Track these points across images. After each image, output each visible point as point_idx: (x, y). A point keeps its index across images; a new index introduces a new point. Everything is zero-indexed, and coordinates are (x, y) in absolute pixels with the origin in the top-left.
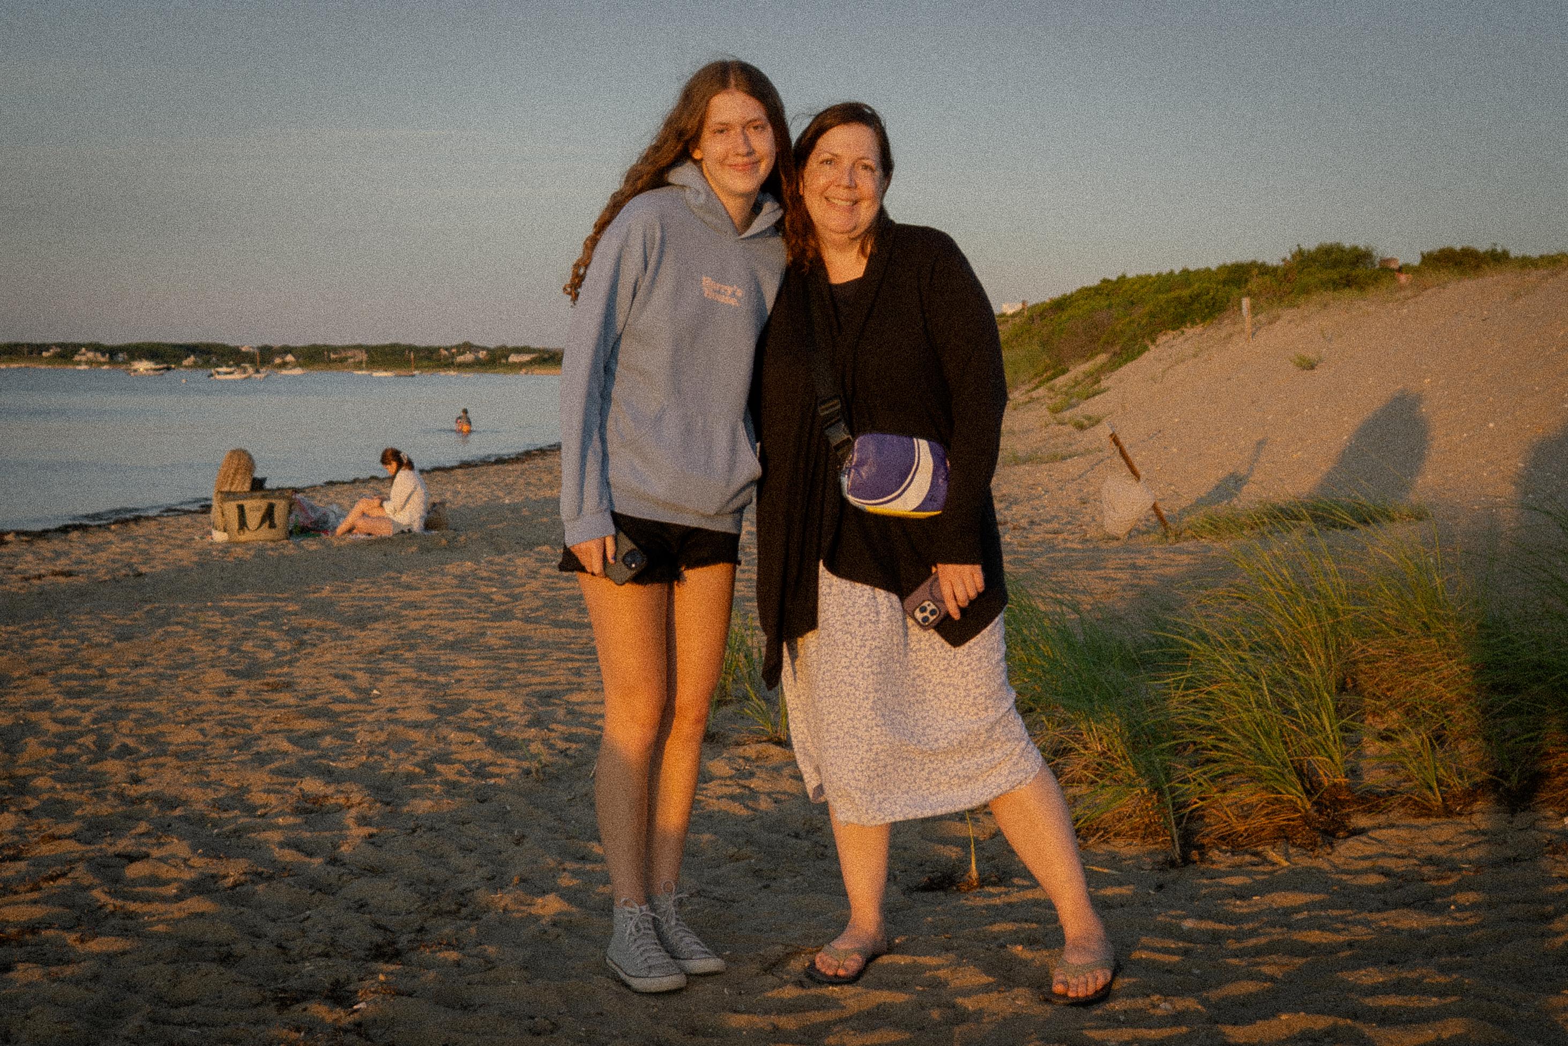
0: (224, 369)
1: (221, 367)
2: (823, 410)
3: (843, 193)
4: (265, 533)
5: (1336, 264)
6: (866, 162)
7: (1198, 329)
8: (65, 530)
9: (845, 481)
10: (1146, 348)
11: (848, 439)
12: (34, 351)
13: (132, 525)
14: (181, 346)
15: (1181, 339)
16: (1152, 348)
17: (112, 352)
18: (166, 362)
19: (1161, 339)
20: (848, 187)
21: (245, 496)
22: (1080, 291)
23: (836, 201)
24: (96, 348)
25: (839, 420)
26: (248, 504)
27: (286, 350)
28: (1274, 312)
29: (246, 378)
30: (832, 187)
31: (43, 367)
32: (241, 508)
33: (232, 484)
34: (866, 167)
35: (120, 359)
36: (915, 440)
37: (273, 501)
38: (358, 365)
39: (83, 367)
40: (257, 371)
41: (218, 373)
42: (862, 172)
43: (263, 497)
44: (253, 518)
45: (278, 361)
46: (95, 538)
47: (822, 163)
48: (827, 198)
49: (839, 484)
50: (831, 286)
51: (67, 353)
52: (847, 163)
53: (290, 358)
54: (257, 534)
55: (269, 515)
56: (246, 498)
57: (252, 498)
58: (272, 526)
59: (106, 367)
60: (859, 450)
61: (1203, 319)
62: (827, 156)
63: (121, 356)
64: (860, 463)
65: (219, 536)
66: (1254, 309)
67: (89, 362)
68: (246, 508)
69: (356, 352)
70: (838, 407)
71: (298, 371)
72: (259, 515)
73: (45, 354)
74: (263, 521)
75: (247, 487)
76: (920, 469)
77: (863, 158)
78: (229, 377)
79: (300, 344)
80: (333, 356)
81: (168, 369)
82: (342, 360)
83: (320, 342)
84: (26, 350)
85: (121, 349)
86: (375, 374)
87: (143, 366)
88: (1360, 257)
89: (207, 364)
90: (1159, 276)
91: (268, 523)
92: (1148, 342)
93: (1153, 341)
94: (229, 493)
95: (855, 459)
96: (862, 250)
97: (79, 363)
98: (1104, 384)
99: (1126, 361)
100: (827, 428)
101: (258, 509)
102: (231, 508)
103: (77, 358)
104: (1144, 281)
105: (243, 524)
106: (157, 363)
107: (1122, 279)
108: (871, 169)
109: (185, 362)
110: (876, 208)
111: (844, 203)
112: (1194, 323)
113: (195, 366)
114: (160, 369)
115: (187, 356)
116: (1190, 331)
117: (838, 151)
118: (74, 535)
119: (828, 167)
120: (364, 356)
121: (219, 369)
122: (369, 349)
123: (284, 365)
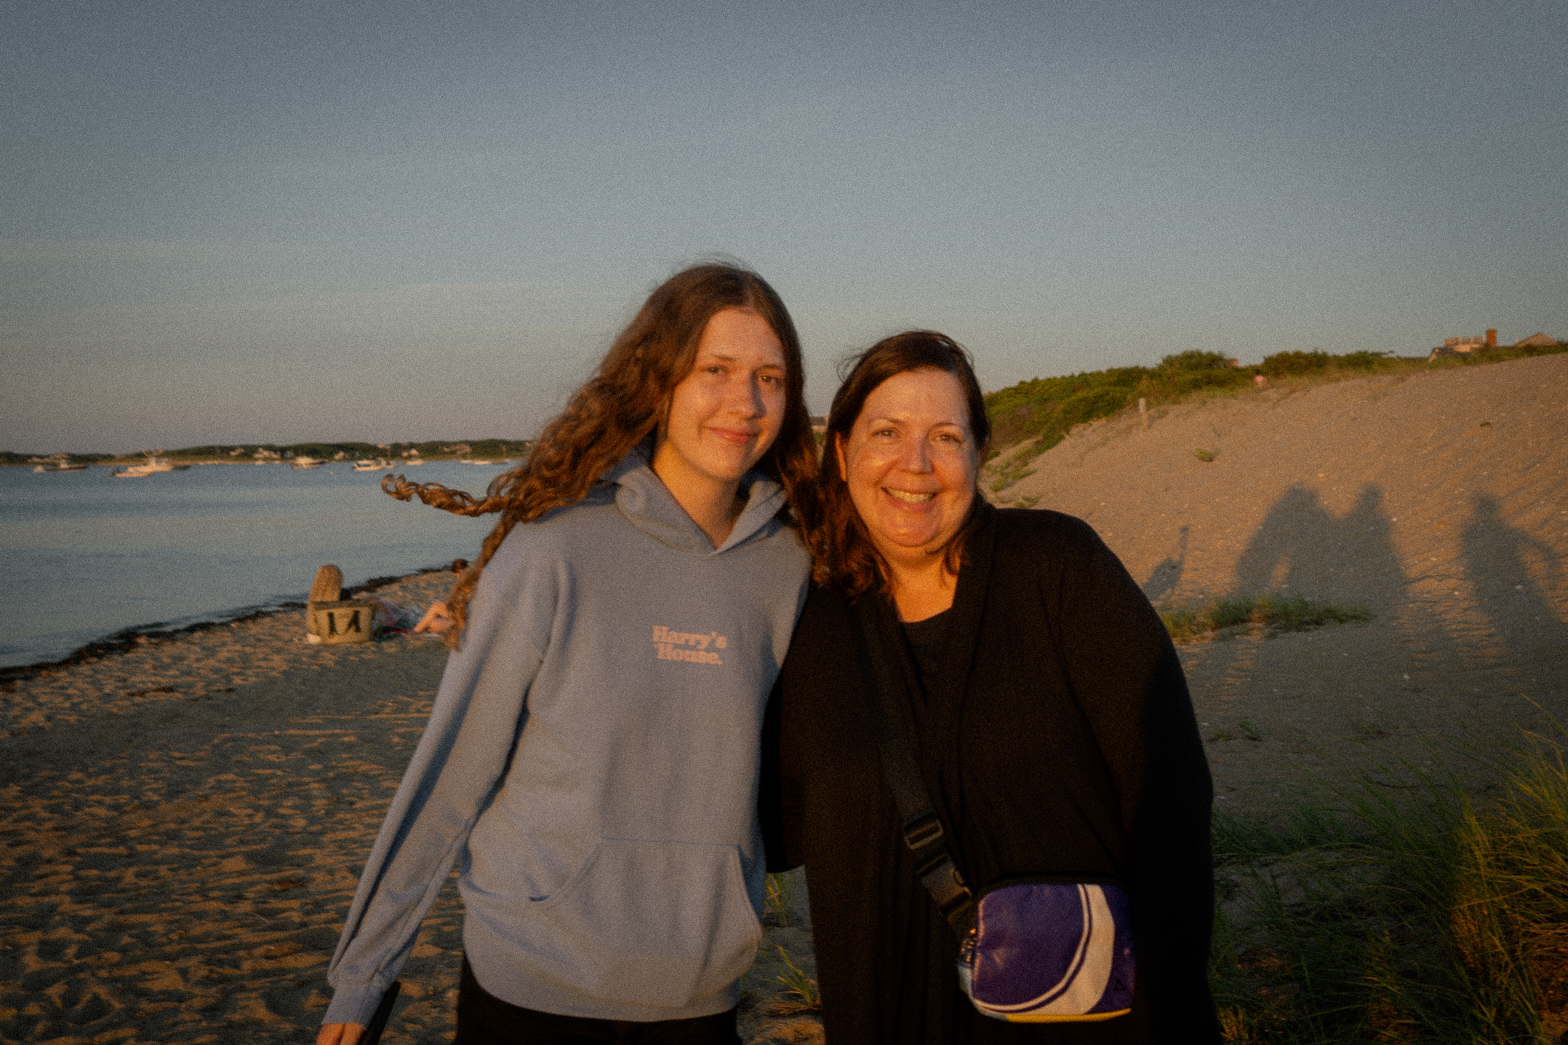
0: (365, 462)
1: (362, 460)
2: (913, 842)
3: (913, 482)
4: (352, 636)
5: (1197, 366)
6: (947, 429)
7: (1103, 421)
8: (192, 629)
9: (968, 975)
10: (1061, 438)
11: (964, 895)
12: (224, 451)
13: (250, 624)
14: (333, 445)
15: (1090, 430)
16: (1067, 437)
17: (282, 451)
18: (321, 457)
19: (1074, 430)
20: (922, 473)
21: (333, 605)
22: (1004, 391)
23: (901, 494)
24: (270, 448)
25: (944, 861)
26: (337, 612)
27: (412, 446)
28: (1163, 407)
29: (380, 470)
30: (894, 471)
31: (230, 463)
32: (331, 616)
33: (323, 595)
34: (948, 438)
35: (289, 456)
36: (1080, 887)
37: (358, 609)
38: (464, 456)
39: (260, 463)
40: (388, 464)
41: (359, 466)
42: (941, 447)
43: (350, 606)
44: (341, 624)
45: (405, 454)
46: (213, 639)
47: (876, 434)
48: (885, 490)
49: (957, 978)
50: (904, 628)
51: (249, 452)
52: (917, 434)
53: (414, 452)
54: (344, 637)
55: (355, 621)
56: (334, 607)
57: (340, 606)
58: (358, 630)
59: (277, 462)
60: (987, 916)
61: (1107, 414)
62: (883, 424)
63: (289, 454)
64: (993, 941)
65: (313, 639)
66: (1148, 406)
67: (265, 459)
68: (336, 616)
69: (464, 446)
70: (940, 833)
71: (418, 462)
72: (346, 621)
73: (233, 454)
74: (350, 626)
75: (335, 597)
76: (1092, 938)
77: (941, 424)
78: (367, 469)
79: (422, 441)
80: (446, 449)
81: (322, 463)
82: (453, 453)
83: (435, 439)
84: (219, 451)
85: (289, 448)
86: (477, 463)
87: (304, 461)
88: (1214, 361)
89: (353, 458)
90: (1063, 378)
91: (353, 628)
92: (1063, 433)
93: (1068, 432)
94: (322, 603)
95: (981, 934)
96: (947, 562)
97: (257, 459)
98: (1032, 466)
99: (1048, 448)
100: (924, 874)
101: (345, 616)
102: (323, 615)
103: (257, 456)
104: (1051, 382)
105: (333, 629)
106: (314, 458)
107: (1035, 381)
108: (956, 440)
109: (337, 457)
110: (969, 497)
111: (915, 498)
112: (1099, 417)
113: (344, 459)
114: (317, 463)
115: (337, 452)
116: (1096, 424)
117: (901, 415)
118: (198, 635)
119: (886, 440)
120: (468, 449)
121: (361, 462)
122: (471, 444)
123: (410, 457)
